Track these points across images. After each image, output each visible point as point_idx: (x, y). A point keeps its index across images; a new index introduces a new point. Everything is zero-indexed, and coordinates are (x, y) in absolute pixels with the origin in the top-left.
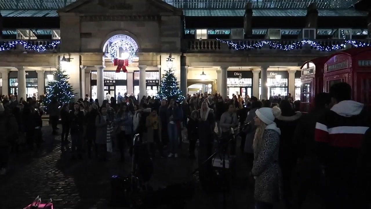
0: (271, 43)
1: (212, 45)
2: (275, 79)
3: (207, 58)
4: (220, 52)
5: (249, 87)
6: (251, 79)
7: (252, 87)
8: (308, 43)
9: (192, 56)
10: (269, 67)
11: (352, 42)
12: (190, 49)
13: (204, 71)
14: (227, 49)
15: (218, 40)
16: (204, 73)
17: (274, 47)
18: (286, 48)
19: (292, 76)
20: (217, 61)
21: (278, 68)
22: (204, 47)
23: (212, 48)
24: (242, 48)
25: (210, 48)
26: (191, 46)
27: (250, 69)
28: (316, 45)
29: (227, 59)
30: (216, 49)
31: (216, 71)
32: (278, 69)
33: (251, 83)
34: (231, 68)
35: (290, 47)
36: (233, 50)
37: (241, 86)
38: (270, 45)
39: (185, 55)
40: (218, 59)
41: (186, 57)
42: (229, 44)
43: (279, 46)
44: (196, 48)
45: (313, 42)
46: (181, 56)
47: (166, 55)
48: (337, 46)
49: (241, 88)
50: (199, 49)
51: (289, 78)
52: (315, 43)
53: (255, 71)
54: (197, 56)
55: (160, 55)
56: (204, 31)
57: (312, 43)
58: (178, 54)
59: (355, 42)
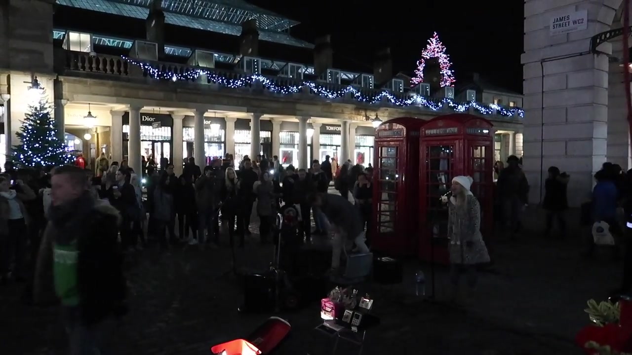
0: (210, 74)
1: (112, 65)
2: (209, 129)
3: (106, 89)
4: (129, 81)
5: (166, 141)
6: (169, 128)
7: (171, 142)
8: (259, 79)
9: (74, 82)
10: (207, 111)
11: (311, 84)
12: (70, 69)
13: (91, 111)
14: (141, 77)
15: (124, 58)
16: (92, 114)
17: (215, 80)
18: (232, 84)
19: (230, 125)
20: (124, 95)
21: (215, 112)
22: (98, 68)
23: (112, 70)
24: (166, 76)
25: (108, 70)
26: (72, 64)
27: (168, 111)
28: (270, 83)
29: (141, 93)
30: (120, 74)
31: (109, 112)
32: (214, 114)
33: (170, 135)
34: (147, 109)
35: (237, 83)
36: (151, 79)
37: (154, 139)
38: (209, 76)
39: (61, 78)
40: (124, 92)
41: (63, 84)
42: (145, 68)
43: (222, 79)
44: (82, 68)
45: (267, 80)
46: (54, 80)
47: (24, 75)
48: (295, 87)
49: (154, 142)
50: (87, 70)
51: (227, 129)
52: (268, 81)
53: (176, 116)
54: (86, 83)
55: (6, 75)
56: (86, 37)
57: (265, 80)
58: (47, 76)
59: (314, 86)
